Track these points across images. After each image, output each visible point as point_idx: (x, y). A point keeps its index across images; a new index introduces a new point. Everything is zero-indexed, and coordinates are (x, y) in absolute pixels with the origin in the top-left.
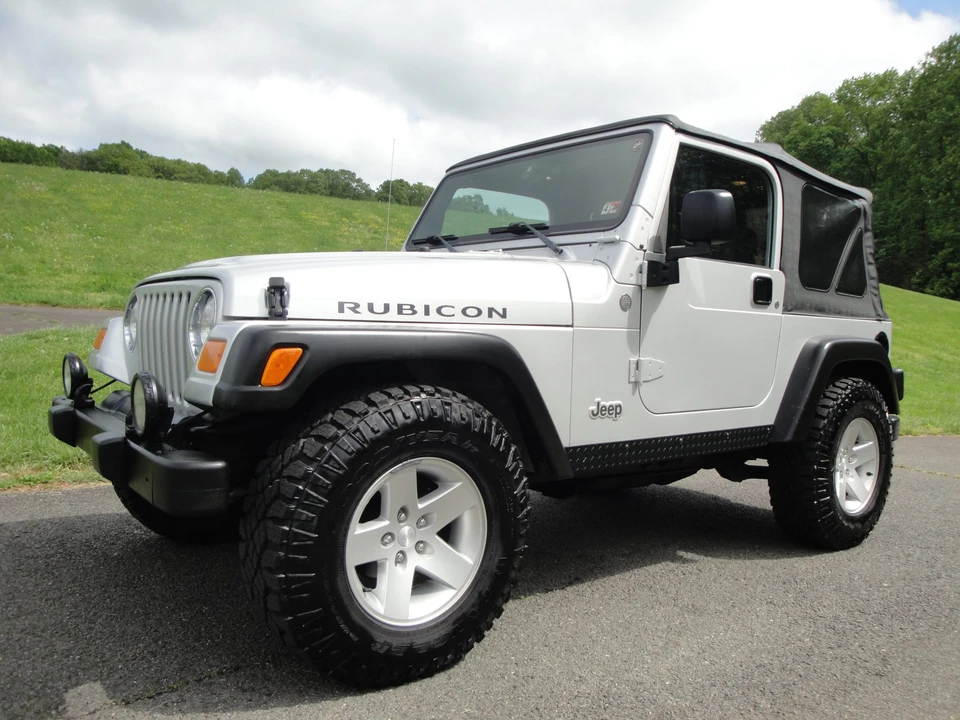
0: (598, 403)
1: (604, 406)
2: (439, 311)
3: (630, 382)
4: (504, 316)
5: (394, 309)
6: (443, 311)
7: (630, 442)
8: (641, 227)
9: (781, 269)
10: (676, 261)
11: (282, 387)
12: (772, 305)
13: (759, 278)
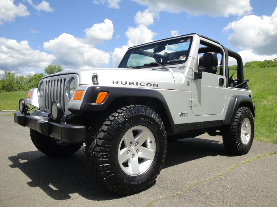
0: (182, 112)
1: (183, 113)
2: (140, 84)
3: (190, 106)
4: (157, 86)
5: (128, 83)
6: (141, 84)
7: (190, 123)
8: (192, 63)
9: (226, 76)
10: (201, 72)
11: (102, 104)
12: (224, 86)
13: (220, 78)
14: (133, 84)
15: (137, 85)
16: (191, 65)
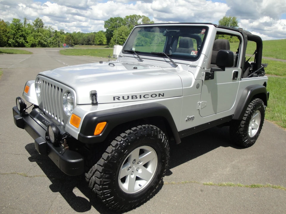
0: (188, 117)
2: (144, 97)
4: (163, 96)
5: (130, 97)
6: (145, 96)
8: (204, 61)
9: (241, 68)
10: (214, 72)
11: (101, 135)
12: (237, 79)
13: (235, 72)
14: (136, 98)
15: (140, 98)
16: (203, 64)
